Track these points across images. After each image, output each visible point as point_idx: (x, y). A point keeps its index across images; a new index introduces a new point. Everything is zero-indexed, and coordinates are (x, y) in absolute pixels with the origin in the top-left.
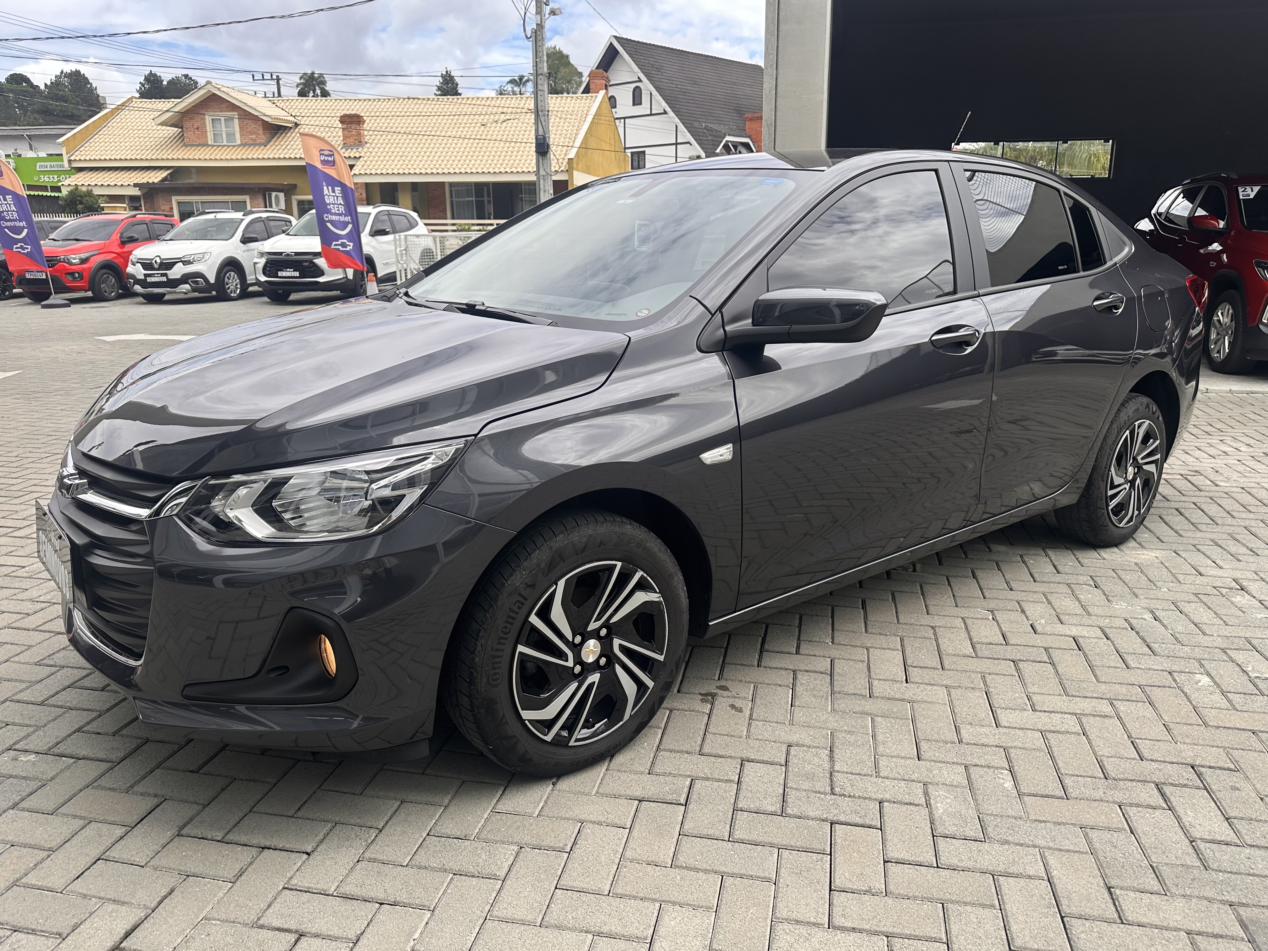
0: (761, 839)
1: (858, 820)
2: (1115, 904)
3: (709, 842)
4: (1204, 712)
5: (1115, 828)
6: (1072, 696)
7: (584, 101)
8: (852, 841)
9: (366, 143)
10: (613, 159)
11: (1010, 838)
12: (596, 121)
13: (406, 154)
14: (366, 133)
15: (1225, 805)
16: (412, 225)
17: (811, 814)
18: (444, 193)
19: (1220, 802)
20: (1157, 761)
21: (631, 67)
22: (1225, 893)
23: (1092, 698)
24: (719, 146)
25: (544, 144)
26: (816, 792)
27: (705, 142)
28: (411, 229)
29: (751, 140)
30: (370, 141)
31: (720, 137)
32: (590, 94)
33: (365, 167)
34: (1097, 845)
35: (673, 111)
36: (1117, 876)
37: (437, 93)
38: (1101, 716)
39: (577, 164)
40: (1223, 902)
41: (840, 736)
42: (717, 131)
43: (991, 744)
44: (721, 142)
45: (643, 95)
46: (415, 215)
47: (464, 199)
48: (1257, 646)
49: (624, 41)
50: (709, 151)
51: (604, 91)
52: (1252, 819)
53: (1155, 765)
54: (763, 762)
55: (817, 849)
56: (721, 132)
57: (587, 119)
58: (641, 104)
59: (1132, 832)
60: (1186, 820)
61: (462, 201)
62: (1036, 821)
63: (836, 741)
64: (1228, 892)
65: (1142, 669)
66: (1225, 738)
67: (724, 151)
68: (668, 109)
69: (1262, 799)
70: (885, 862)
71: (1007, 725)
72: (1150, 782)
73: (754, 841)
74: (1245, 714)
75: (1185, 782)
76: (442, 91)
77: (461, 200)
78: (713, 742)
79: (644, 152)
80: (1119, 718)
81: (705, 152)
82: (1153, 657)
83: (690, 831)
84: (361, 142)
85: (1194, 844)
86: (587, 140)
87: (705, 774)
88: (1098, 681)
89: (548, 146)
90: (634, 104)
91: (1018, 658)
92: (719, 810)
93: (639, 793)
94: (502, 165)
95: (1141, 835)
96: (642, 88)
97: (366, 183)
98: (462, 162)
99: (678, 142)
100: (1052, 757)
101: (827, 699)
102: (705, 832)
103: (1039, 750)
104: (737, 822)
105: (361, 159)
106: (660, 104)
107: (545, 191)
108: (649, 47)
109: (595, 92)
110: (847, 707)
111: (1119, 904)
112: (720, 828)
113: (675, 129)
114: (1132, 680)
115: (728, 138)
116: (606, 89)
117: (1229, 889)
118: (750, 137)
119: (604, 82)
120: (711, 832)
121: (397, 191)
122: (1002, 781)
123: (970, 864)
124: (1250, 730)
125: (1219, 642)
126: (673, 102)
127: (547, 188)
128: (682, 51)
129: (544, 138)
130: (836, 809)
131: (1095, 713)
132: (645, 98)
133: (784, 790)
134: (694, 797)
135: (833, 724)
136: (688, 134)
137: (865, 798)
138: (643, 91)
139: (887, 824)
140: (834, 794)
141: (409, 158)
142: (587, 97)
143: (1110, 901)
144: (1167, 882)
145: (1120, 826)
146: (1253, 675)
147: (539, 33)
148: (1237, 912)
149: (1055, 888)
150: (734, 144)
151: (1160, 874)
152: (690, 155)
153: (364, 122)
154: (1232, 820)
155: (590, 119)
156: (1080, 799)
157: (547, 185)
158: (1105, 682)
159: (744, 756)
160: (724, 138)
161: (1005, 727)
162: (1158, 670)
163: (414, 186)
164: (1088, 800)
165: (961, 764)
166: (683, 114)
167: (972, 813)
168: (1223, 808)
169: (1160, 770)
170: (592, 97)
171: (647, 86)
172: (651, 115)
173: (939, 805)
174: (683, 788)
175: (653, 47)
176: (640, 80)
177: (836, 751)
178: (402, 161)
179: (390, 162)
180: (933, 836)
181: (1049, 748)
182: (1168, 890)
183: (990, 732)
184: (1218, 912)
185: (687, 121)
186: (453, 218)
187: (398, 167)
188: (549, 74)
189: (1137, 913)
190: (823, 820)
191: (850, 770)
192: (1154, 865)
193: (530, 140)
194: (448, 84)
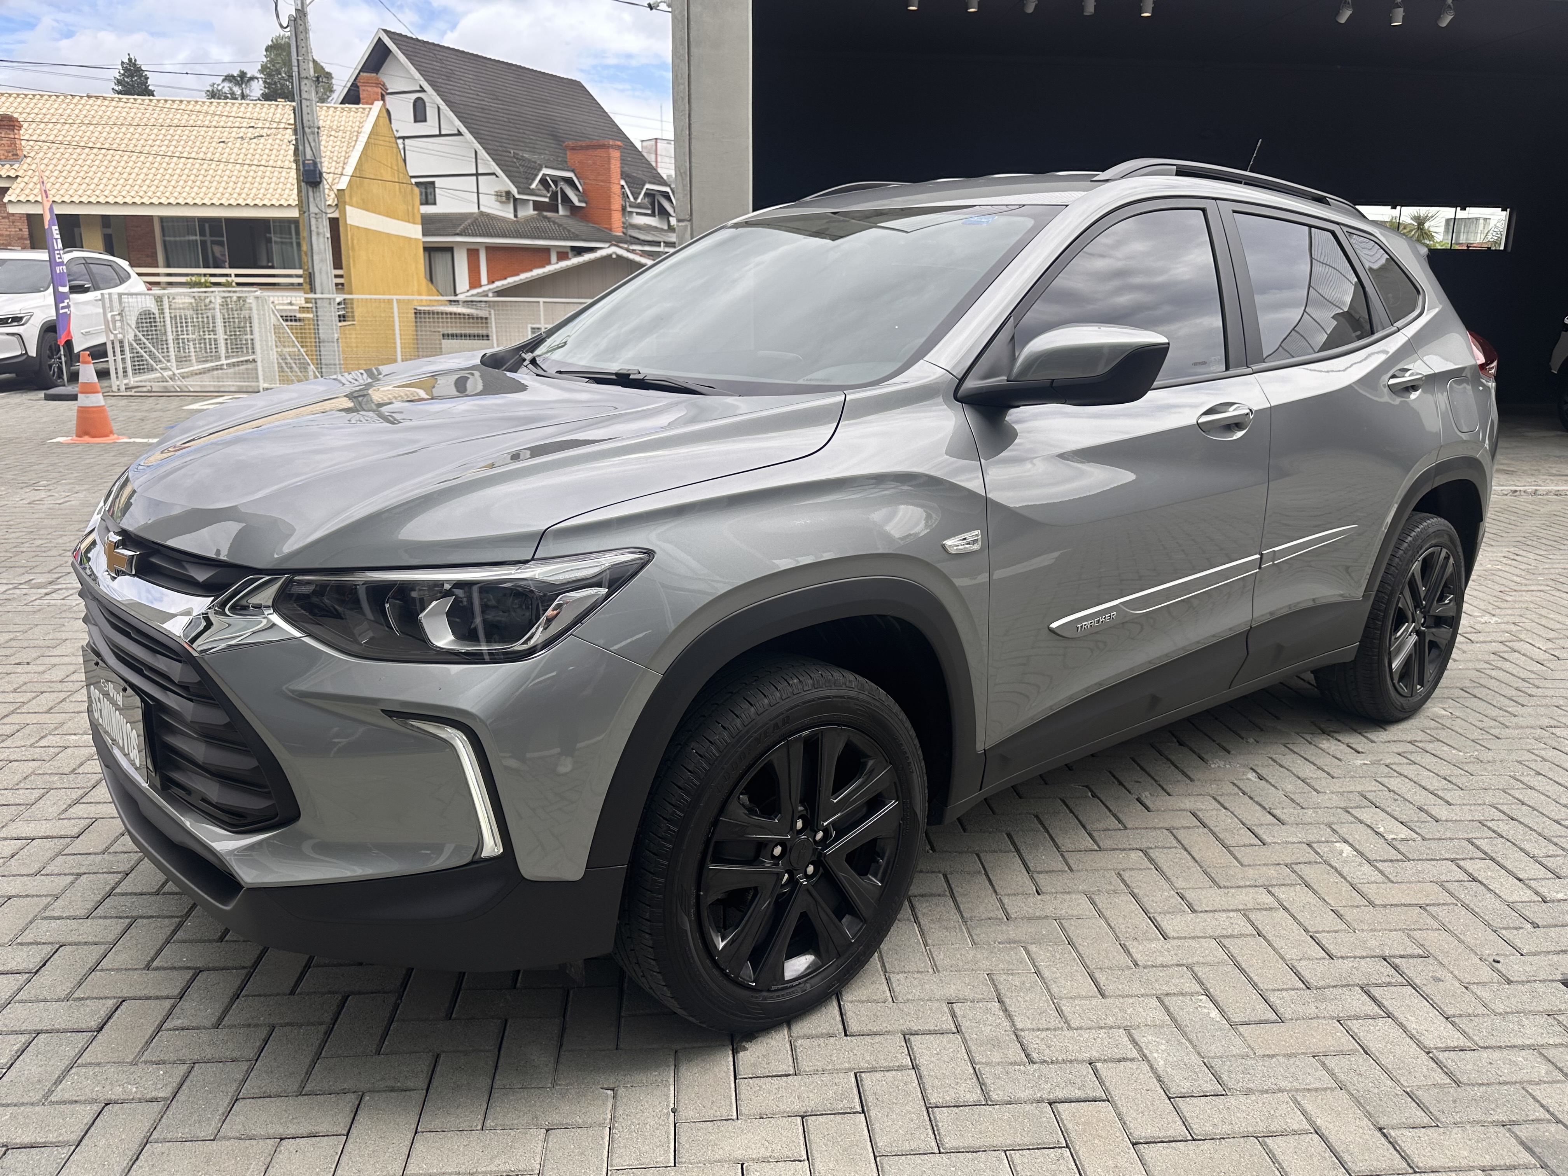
0: (978, 1143)
1: (1078, 1094)
2: (1395, 1149)
3: (918, 1159)
4: (1365, 889)
5: (1348, 1051)
6: (1225, 887)
7: (352, 113)
8: (1084, 1124)
9: (25, 156)
10: (398, 193)
11: (1251, 1085)
12: (373, 141)
13: (90, 174)
14: (23, 143)
15: (1438, 1002)
16: (123, 278)
17: (1022, 1095)
18: (153, 231)
19: (1432, 999)
20: (1347, 957)
21: (408, 71)
22: (1492, 1112)
23: (1246, 886)
24: (534, 180)
25: (315, 171)
26: (1011, 1064)
27: (517, 174)
28: (121, 283)
29: (576, 175)
30: (32, 154)
31: (534, 168)
32: (361, 106)
33: (27, 191)
34: (1342, 1077)
35: (470, 132)
36: (1382, 1113)
37: (117, 88)
38: (1266, 909)
39: (351, 197)
40: (1495, 1123)
41: (1002, 979)
42: (529, 161)
43: (1170, 963)
44: (537, 175)
45: (428, 109)
46: (124, 264)
47: (182, 239)
48: (1374, 800)
49: (397, 37)
50: (522, 185)
51: (381, 102)
52: (1470, 1015)
53: (1348, 963)
54: (930, 1033)
55: (1050, 1144)
56: (535, 162)
57: (360, 138)
58: (425, 121)
59: (1367, 1053)
60: (1412, 1026)
61: (181, 241)
62: (1264, 1056)
63: (1000, 987)
64: (1493, 1110)
65: (1279, 844)
66: (1398, 917)
67: (541, 187)
68: (463, 130)
69: (1466, 988)
70: (1134, 1144)
71: (1176, 935)
72: (1353, 985)
73: (972, 1147)
74: (1403, 886)
75: (1388, 980)
76: (124, 86)
77: (178, 239)
78: (857, 1015)
79: (433, 183)
80: (1285, 909)
81: (516, 187)
82: (1283, 827)
83: (889, 1149)
84: (17, 155)
85: (1431, 1055)
86: (362, 165)
87: (868, 1062)
88: (1242, 865)
89: (321, 174)
90: (415, 121)
91: (1145, 846)
92: (909, 1112)
93: (798, 1107)
94: (239, 194)
95: (1377, 1054)
96: (426, 100)
97: (27, 214)
98: (179, 189)
99: (480, 172)
100: (1242, 970)
101: (961, 930)
102: (907, 1147)
103: (1221, 963)
104: (940, 1124)
105: (19, 179)
106: (453, 123)
107: (318, 234)
108: (432, 47)
109: (367, 103)
110: (989, 937)
111: (1401, 1148)
112: (922, 1137)
113: (474, 156)
114: (1275, 859)
115: (545, 171)
116: (383, 99)
117: (1493, 1106)
118: (573, 171)
119: (380, 90)
120: (914, 1145)
121: (79, 227)
122: (1206, 1011)
123: (1226, 1129)
124: (1416, 905)
125: (1336, 800)
126: (469, 121)
127: (321, 231)
128: (477, 56)
129: (315, 164)
130: (1047, 1082)
131: (1259, 907)
132: (431, 113)
133: (974, 1069)
134: (870, 1099)
135: (985, 964)
136: (493, 163)
137: (1071, 1062)
138: (427, 104)
139: (1112, 1093)
140: (1034, 1063)
141: (96, 181)
142: (357, 109)
143: (1390, 1146)
144: (1431, 1109)
145: (1351, 1047)
146: (1390, 837)
147: (300, 22)
148: (1513, 1133)
149: (1329, 1142)
150: (554, 179)
151: (1420, 1100)
152: (497, 189)
153: (21, 127)
154: (1453, 1019)
155: (363, 139)
156: (1296, 1020)
157: (321, 227)
158: (1249, 866)
159: (904, 1028)
160: (540, 170)
161: (1174, 938)
162: (1294, 843)
163: (106, 220)
164: (1304, 1019)
165: (1153, 995)
166: (483, 136)
167: (1195, 1059)
168: (1438, 1006)
169: (1357, 969)
170: (364, 109)
171: (432, 98)
172: (440, 135)
173: (1156, 1055)
174: (852, 1089)
175: (438, 48)
176: (422, 90)
177: (1007, 1001)
178: (84, 186)
179: (66, 186)
180: (1169, 1098)
181: (1232, 957)
182: (1438, 1120)
183: (1162, 947)
184: (1497, 1137)
185: (489, 147)
186: (168, 266)
187: (80, 193)
188: (318, 78)
189: (1424, 1156)
190: (1038, 1102)
191: (1035, 1026)
192: (1408, 1090)
193: (287, 165)
194: (132, 77)
